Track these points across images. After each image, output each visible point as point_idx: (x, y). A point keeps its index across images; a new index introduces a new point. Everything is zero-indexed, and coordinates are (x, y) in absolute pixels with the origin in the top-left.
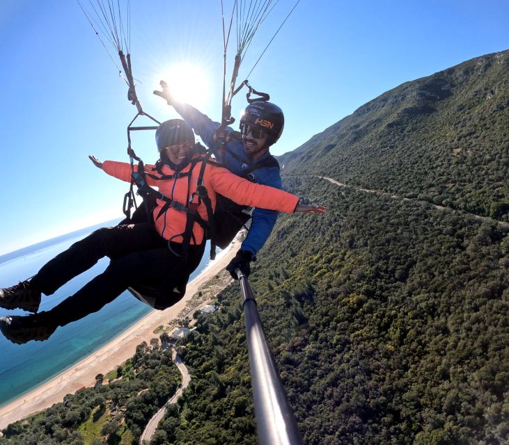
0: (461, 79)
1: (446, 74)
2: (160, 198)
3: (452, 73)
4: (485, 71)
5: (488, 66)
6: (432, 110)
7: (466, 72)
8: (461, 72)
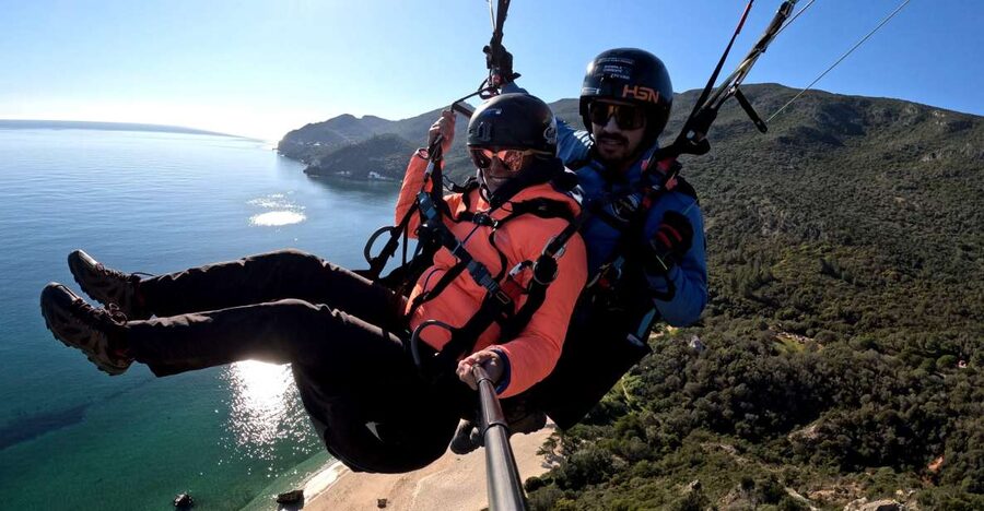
0: (878, 119)
1: (858, 104)
2: (451, 248)
3: (867, 106)
4: (916, 123)
5: (920, 120)
6: (837, 144)
7: (888, 114)
8: (881, 111)
